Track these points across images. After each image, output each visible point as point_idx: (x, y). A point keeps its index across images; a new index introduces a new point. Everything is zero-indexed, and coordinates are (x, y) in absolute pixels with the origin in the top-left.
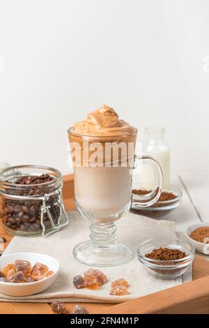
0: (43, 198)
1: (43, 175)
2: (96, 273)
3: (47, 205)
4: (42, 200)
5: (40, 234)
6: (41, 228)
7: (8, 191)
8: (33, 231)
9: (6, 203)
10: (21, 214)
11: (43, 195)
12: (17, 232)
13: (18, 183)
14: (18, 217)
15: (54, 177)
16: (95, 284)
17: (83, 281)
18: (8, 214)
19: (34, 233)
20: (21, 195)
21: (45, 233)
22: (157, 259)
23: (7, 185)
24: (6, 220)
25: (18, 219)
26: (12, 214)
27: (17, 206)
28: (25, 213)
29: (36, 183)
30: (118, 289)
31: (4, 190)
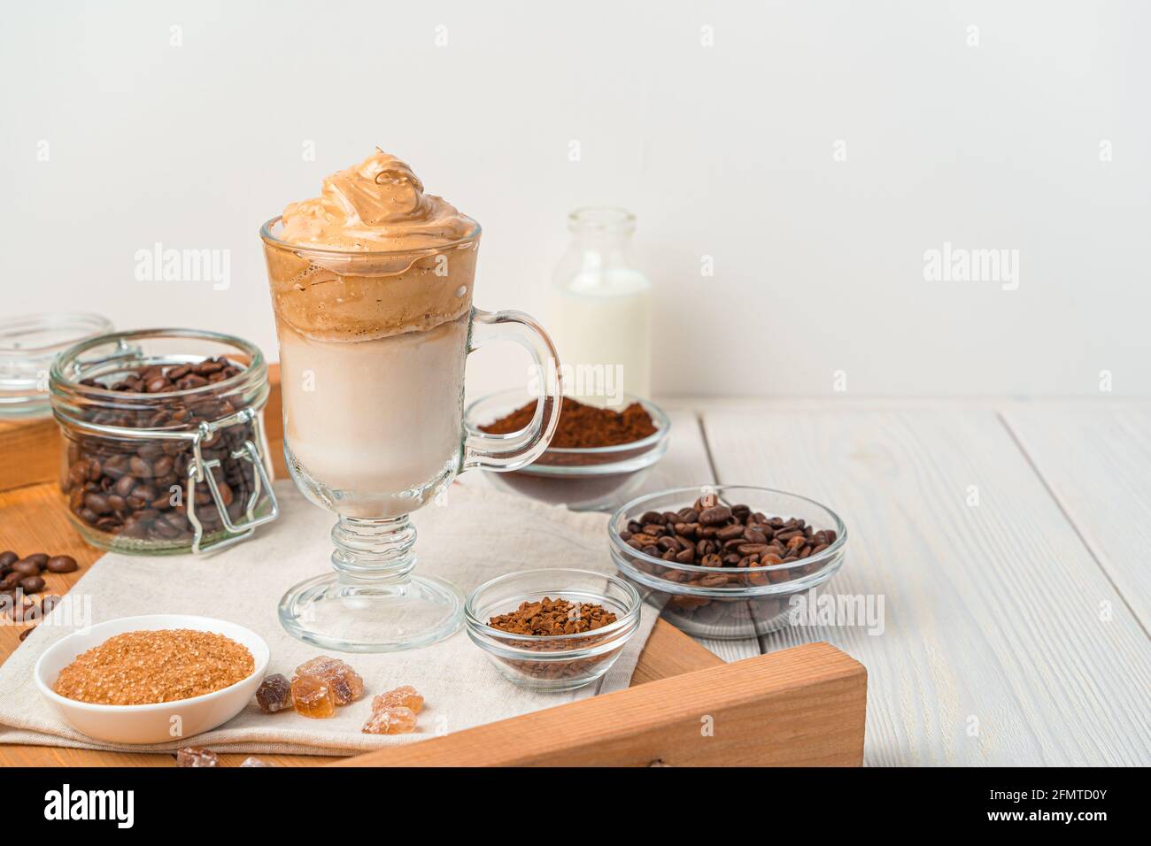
0: (195, 437)
1: (210, 361)
2: (330, 668)
3: (206, 458)
4: (191, 441)
5: (185, 549)
6: (190, 528)
7: (88, 413)
8: (166, 537)
9: (82, 450)
10: (125, 483)
11: (195, 427)
12: (116, 539)
13: (122, 388)
14: (116, 493)
15: (241, 366)
16: (321, 702)
17: (287, 691)
18: (86, 481)
19: (168, 543)
20: (130, 424)
21: (203, 544)
22: (524, 631)
23: (87, 396)
24: (79, 501)
25: (118, 499)
26: (98, 482)
27: (116, 458)
28: (139, 482)
29: (183, 388)
30: (385, 717)
31: (76, 409)
